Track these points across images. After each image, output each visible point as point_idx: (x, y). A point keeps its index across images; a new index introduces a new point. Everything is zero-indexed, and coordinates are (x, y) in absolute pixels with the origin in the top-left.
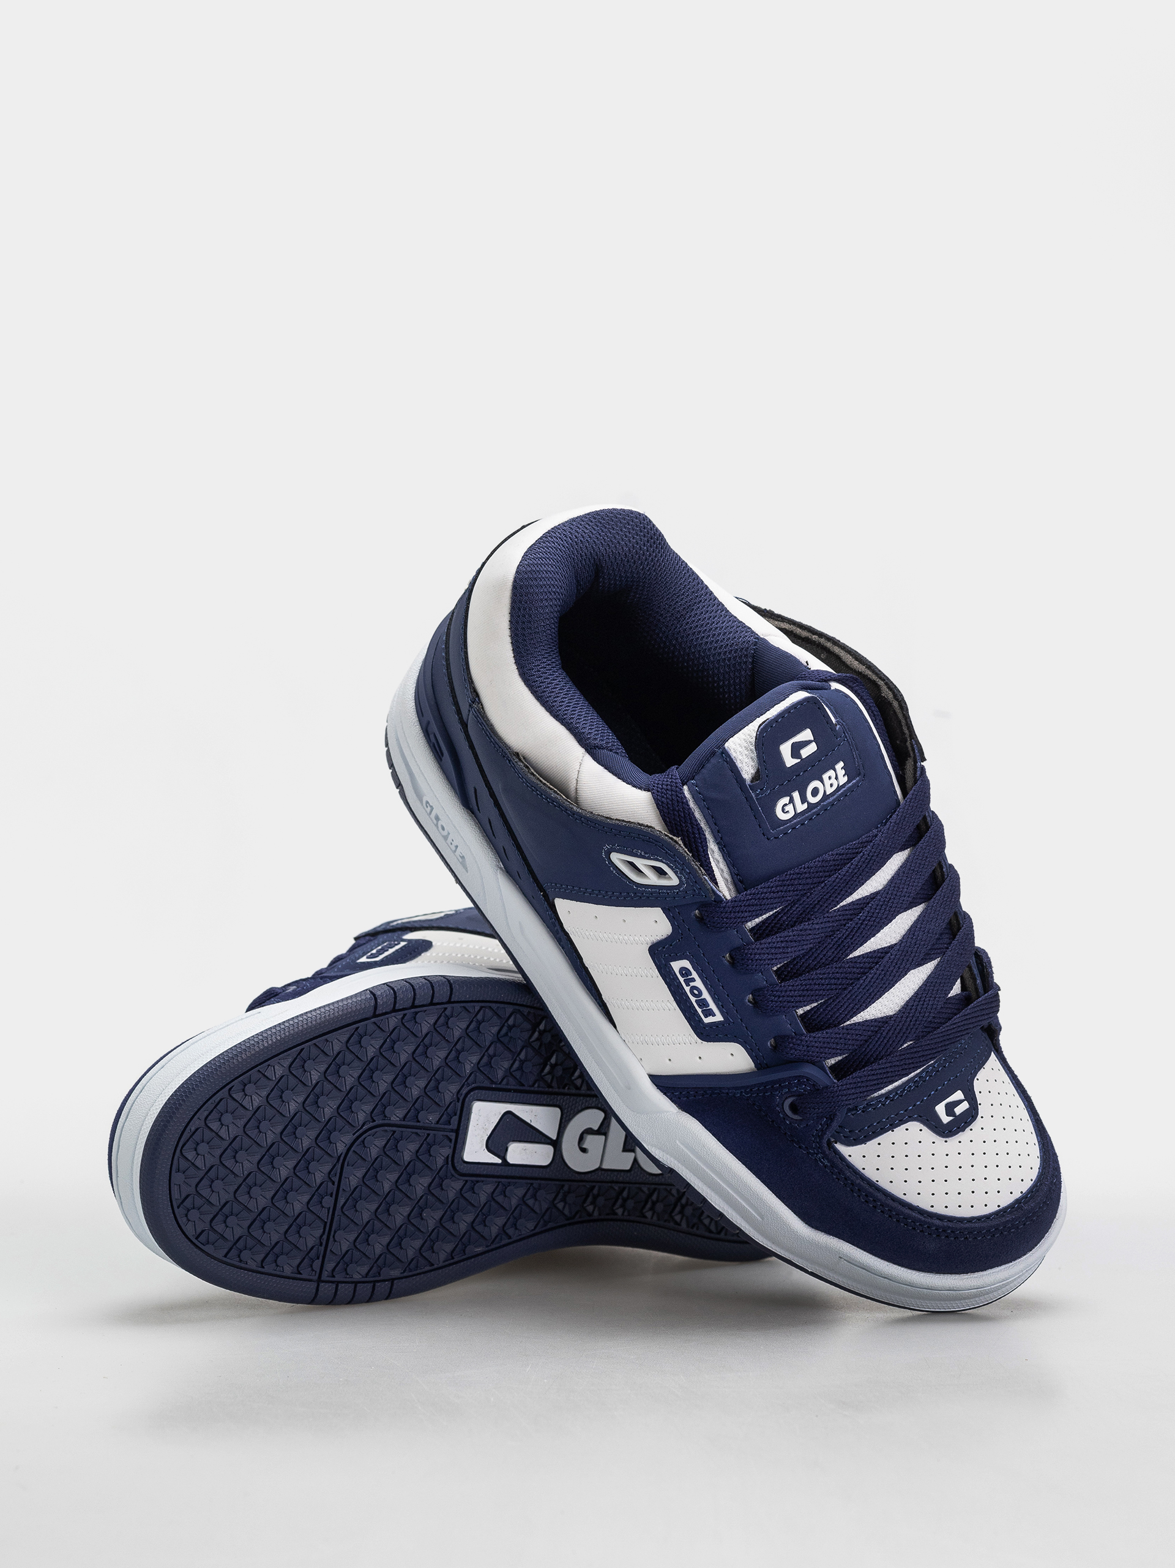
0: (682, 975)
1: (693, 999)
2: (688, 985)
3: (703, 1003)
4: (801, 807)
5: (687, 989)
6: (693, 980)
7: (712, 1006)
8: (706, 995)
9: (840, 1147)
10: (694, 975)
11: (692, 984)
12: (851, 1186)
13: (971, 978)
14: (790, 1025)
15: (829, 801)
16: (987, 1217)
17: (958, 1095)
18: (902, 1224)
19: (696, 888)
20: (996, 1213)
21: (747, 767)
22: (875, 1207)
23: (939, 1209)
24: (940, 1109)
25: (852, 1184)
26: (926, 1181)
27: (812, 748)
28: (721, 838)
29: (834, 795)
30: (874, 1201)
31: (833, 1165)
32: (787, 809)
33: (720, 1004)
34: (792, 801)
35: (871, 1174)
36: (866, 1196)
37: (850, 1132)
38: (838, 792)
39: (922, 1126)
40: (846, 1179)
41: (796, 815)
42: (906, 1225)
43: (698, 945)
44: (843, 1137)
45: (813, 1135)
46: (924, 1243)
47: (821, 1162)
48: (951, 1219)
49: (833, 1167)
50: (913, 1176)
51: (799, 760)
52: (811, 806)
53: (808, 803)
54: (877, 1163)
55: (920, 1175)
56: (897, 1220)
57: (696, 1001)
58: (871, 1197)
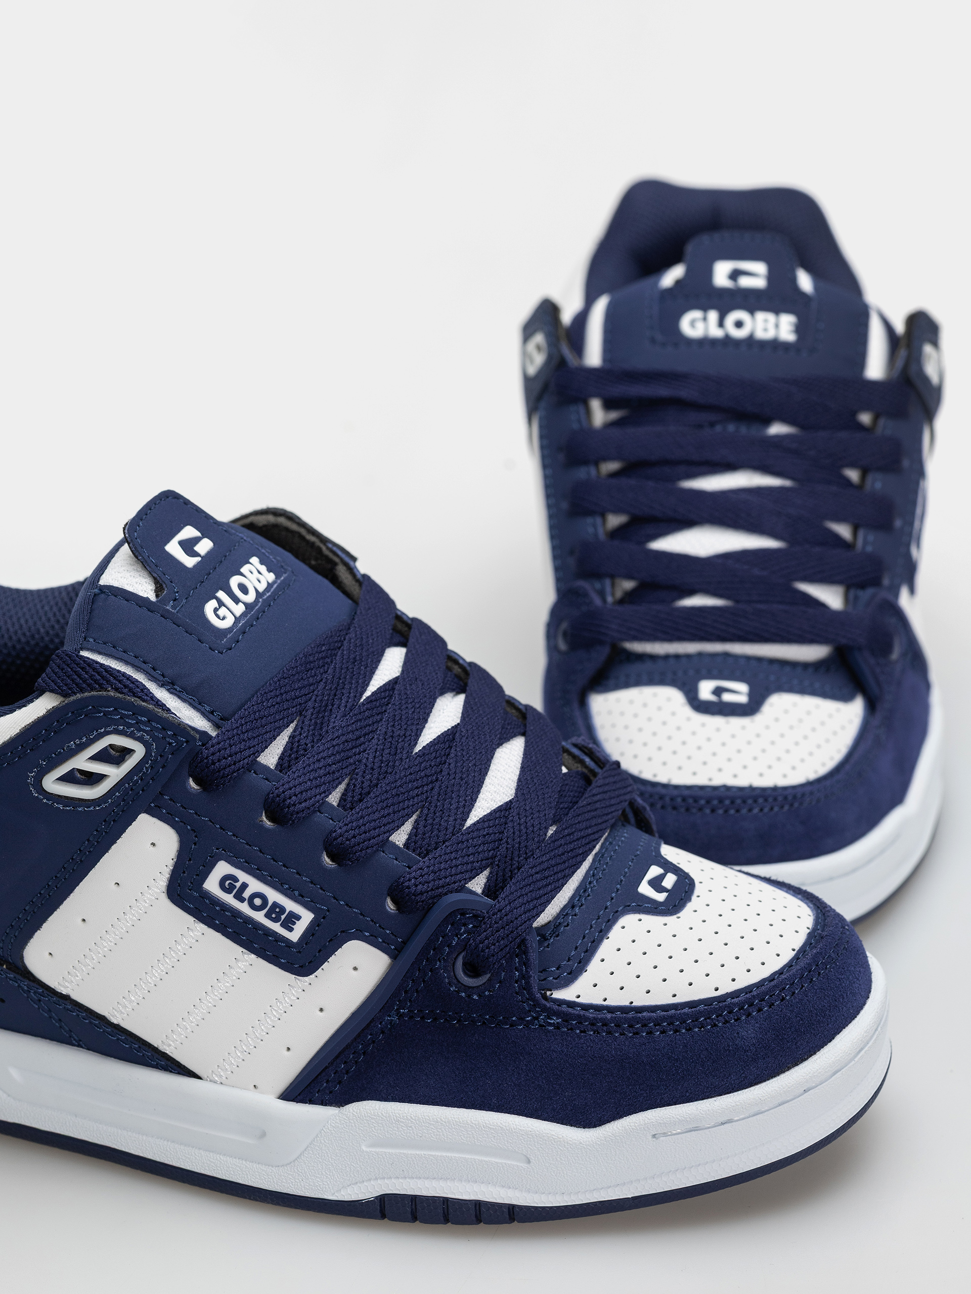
0: (228, 891)
1: (259, 917)
2: (242, 900)
3: (275, 912)
4: (239, 609)
5: (244, 908)
6: (244, 886)
7: (290, 906)
8: (274, 896)
9: (558, 995)
10: (243, 877)
11: (246, 894)
12: (605, 1028)
13: (576, 763)
14: (396, 859)
15: (266, 597)
16: (789, 965)
17: (655, 870)
18: (697, 1030)
19: (169, 736)
20: (796, 958)
21: (144, 587)
22: (650, 1033)
23: (727, 988)
24: (644, 888)
25: (605, 1025)
26: (689, 966)
27: (207, 544)
28: (163, 675)
30: (644, 1025)
31: (566, 1018)
32: (221, 615)
33: (296, 893)
34: (221, 604)
35: (617, 999)
36: (631, 1026)
37: (558, 969)
38: (271, 588)
39: (638, 916)
40: (593, 1024)
41: (237, 620)
42: (702, 1027)
43: (221, 828)
44: (555, 981)
45: (517, 993)
46: (738, 1033)
47: (550, 1024)
48: (748, 989)
49: (567, 1021)
50: (668, 969)
51: (199, 558)
52: (249, 604)
53: (244, 603)
54: (617, 981)
55: (676, 964)
56: (687, 1030)
57: (268, 916)
58: (638, 1023)
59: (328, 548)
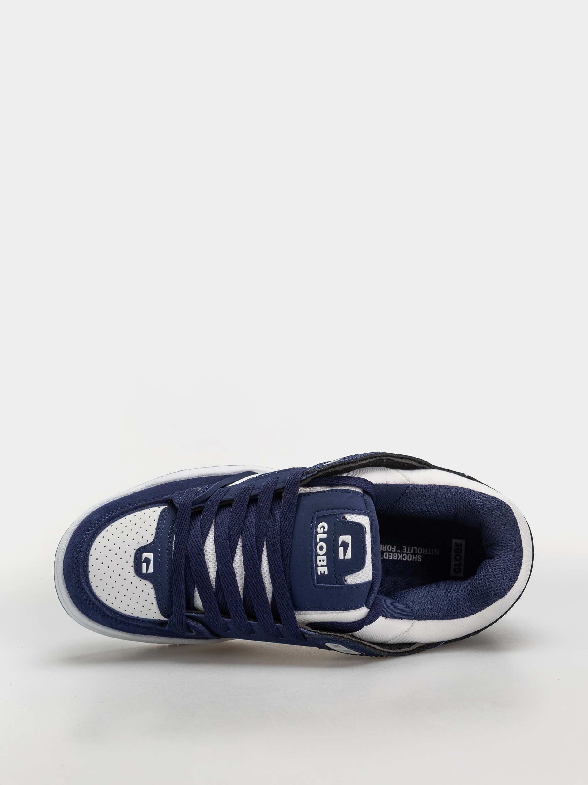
15: (314, 556)
17: (151, 570)
21: (351, 517)
24: (150, 556)
27: (341, 557)
29: (315, 560)
32: (322, 528)
34: (324, 533)
38: (315, 564)
39: (149, 542)
51: (339, 545)
52: (317, 544)
59: (317, 632)
